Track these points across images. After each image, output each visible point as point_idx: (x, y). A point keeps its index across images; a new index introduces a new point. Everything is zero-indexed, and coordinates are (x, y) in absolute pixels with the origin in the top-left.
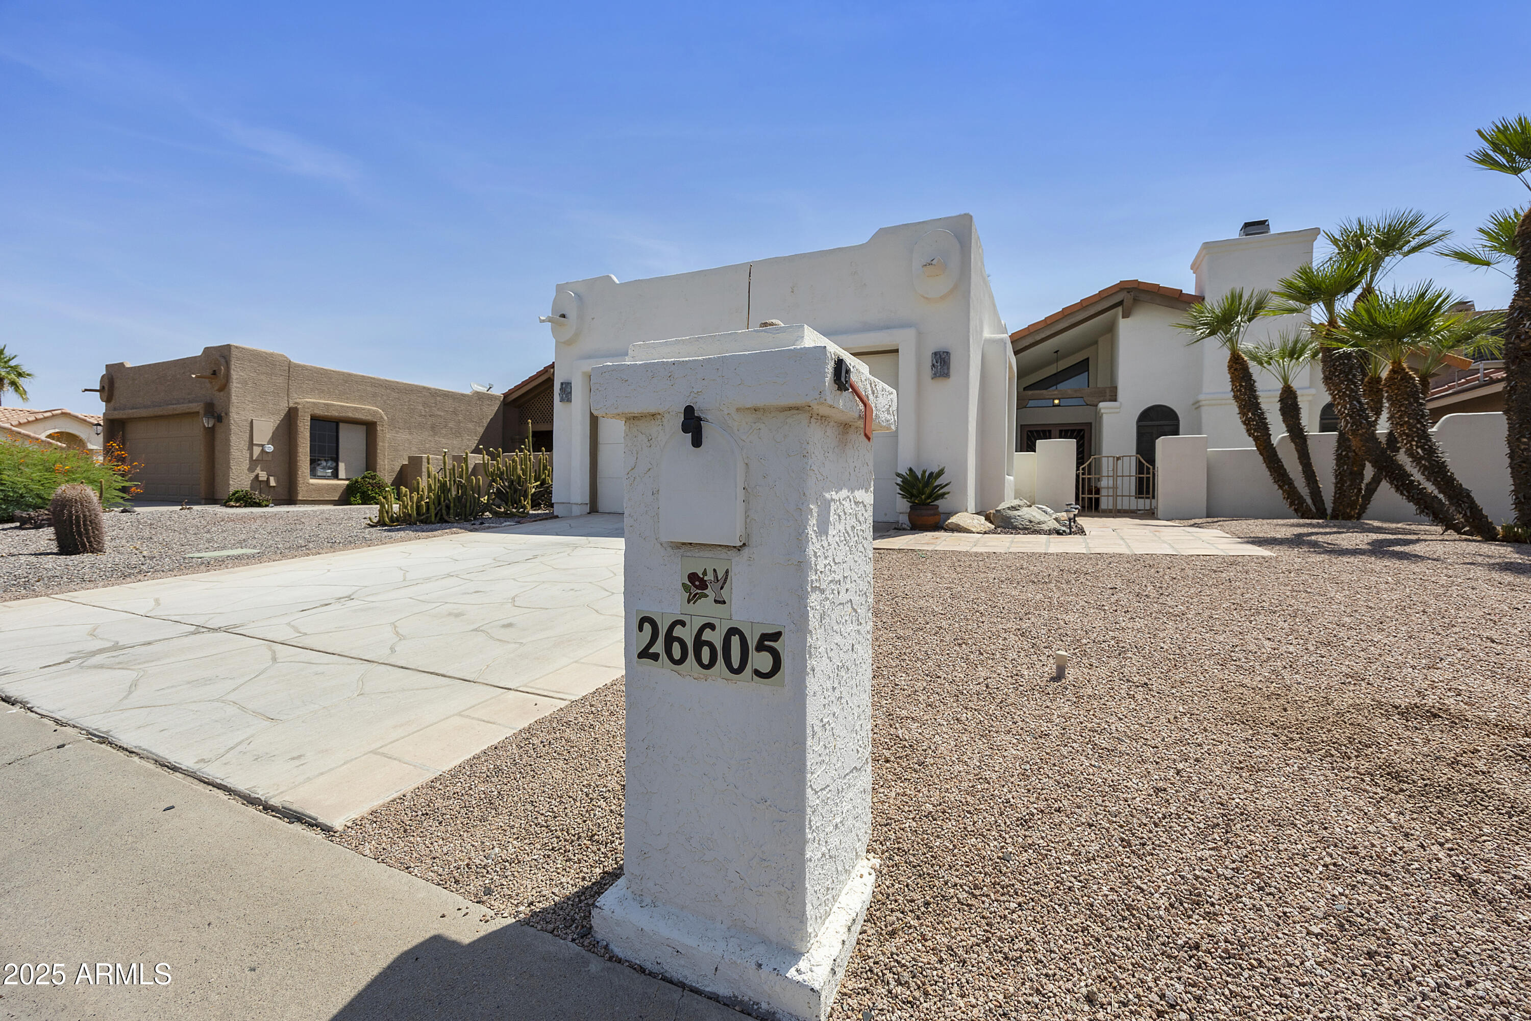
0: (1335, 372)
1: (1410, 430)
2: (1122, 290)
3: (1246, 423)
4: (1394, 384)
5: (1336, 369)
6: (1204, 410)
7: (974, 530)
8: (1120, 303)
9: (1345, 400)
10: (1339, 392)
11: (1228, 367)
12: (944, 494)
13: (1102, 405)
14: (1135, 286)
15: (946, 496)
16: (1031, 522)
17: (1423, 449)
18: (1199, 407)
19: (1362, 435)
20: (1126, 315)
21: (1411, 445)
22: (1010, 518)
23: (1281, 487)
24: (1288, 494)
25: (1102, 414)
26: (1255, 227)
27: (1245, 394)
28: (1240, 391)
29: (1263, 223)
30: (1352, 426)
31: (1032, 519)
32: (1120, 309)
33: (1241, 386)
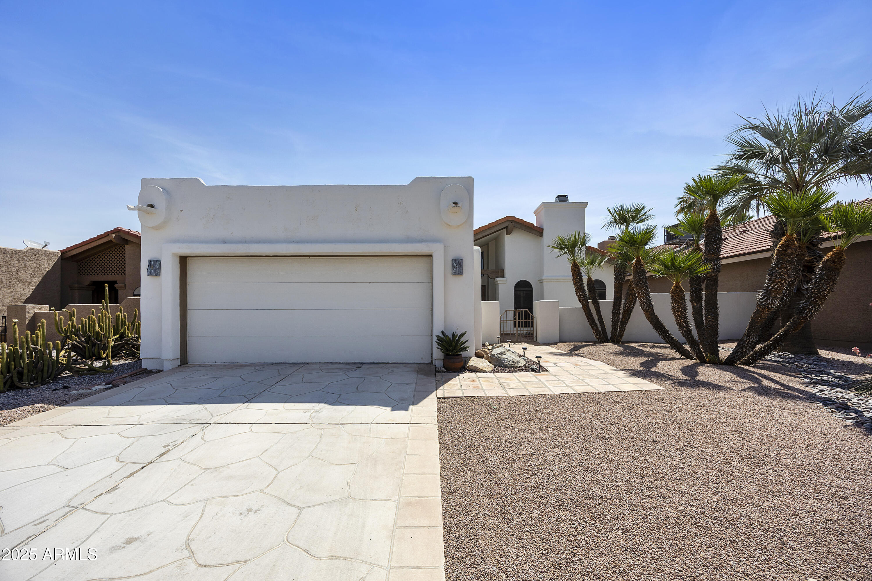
0: (640, 282)
1: (681, 314)
2: (507, 221)
3: (579, 297)
4: (677, 293)
5: (640, 280)
6: (545, 284)
7: (486, 370)
8: (506, 227)
9: (644, 295)
10: (641, 291)
11: (571, 268)
12: (466, 348)
13: (498, 279)
14: (514, 219)
15: (467, 349)
16: (513, 362)
17: (685, 323)
18: (543, 282)
19: (650, 312)
20: (508, 234)
21: (681, 321)
22: (501, 360)
23: (592, 327)
24: (596, 331)
25: (498, 284)
26: (562, 198)
27: (579, 283)
28: (577, 281)
29: (565, 196)
30: (646, 308)
31: (514, 360)
32: (505, 230)
33: (577, 278)
